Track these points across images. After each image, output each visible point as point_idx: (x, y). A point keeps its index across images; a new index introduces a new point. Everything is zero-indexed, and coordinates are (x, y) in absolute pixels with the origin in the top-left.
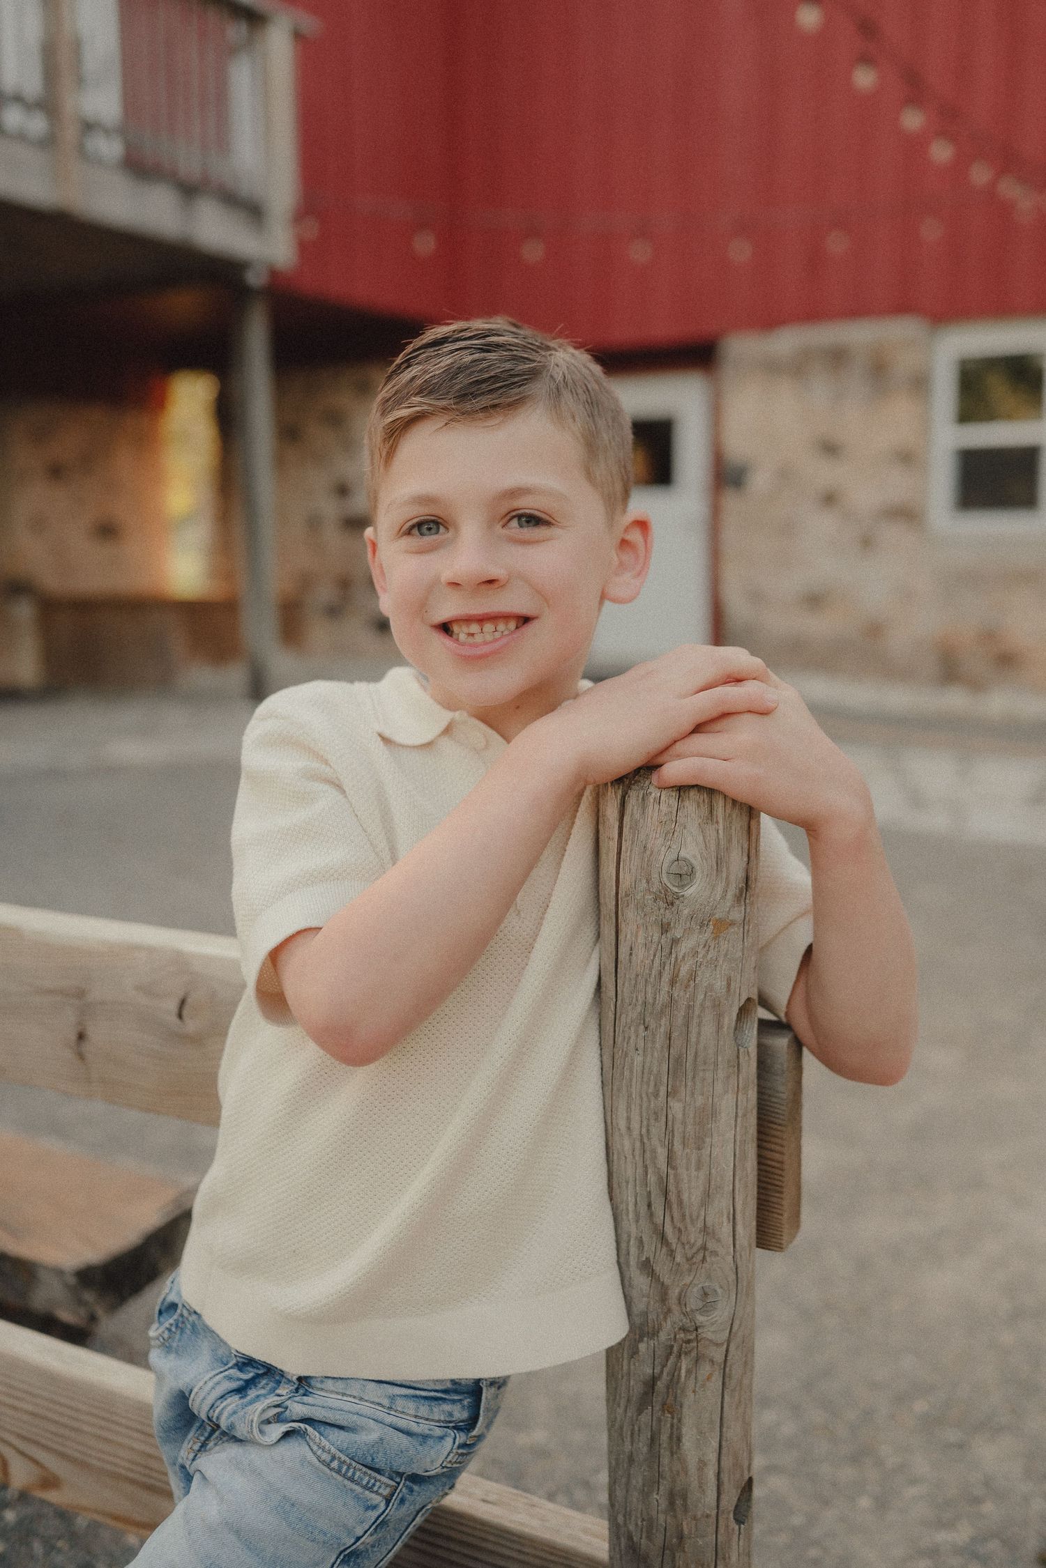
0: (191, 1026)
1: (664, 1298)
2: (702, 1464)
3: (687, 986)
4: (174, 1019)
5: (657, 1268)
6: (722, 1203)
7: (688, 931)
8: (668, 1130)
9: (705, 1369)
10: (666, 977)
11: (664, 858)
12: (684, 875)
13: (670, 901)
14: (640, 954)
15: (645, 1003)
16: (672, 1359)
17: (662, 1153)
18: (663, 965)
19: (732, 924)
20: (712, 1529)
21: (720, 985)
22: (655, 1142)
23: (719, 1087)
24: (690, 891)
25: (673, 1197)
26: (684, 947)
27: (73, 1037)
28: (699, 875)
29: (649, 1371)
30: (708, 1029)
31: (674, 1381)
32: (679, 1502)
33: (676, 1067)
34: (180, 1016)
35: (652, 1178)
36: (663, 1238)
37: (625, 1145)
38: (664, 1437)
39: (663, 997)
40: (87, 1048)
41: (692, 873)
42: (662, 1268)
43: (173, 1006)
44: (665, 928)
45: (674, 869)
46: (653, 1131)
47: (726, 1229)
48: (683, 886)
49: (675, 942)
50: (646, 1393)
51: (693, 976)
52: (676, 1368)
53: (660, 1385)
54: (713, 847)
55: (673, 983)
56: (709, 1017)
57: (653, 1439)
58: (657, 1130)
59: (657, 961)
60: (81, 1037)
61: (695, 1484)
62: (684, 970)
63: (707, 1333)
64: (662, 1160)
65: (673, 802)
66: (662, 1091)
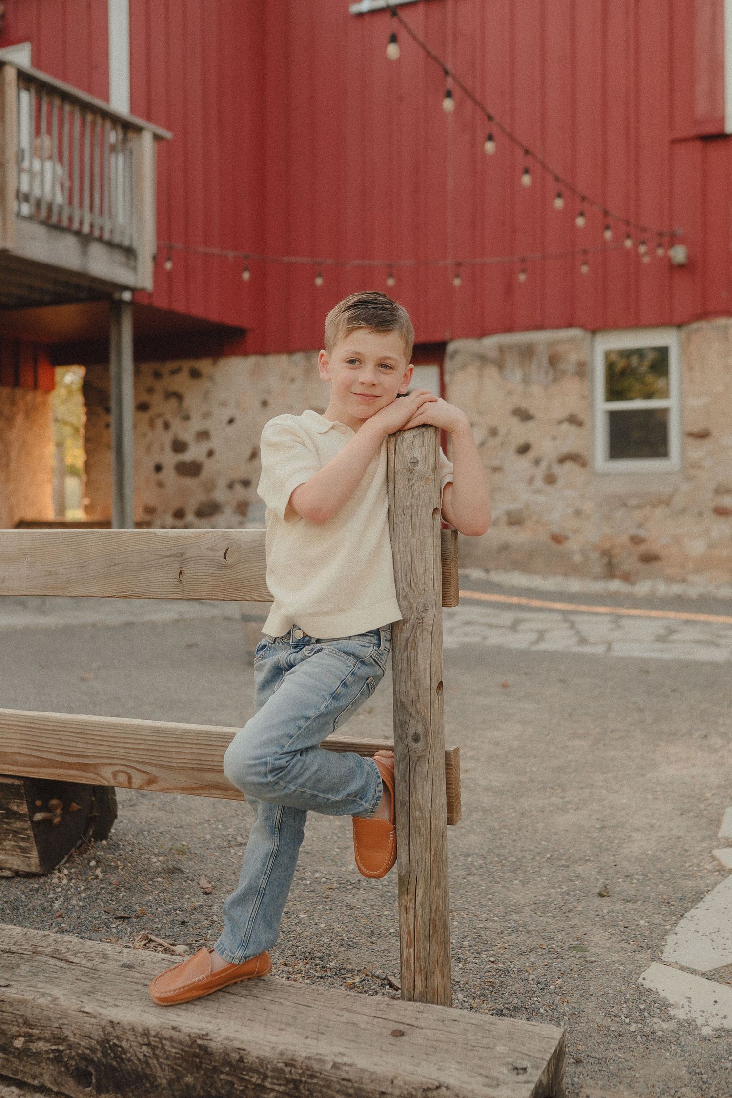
0: (230, 560)
1: (411, 607)
2: (425, 669)
3: (417, 499)
4: (222, 559)
5: (409, 597)
6: (429, 574)
7: (417, 481)
8: (412, 548)
9: (425, 633)
10: (410, 496)
11: (409, 457)
12: (415, 463)
13: (411, 471)
14: (402, 490)
15: (403, 506)
16: (414, 630)
17: (410, 557)
18: (409, 492)
19: (431, 480)
20: (429, 694)
21: (427, 499)
22: (407, 553)
23: (428, 534)
24: (417, 468)
25: (413, 571)
26: (415, 487)
27: (177, 574)
28: (420, 462)
29: (407, 635)
30: (424, 514)
31: (415, 637)
32: (417, 683)
33: (414, 527)
34: (225, 557)
35: (407, 566)
36: (410, 586)
37: (398, 557)
38: (412, 659)
39: (409, 504)
40: (182, 577)
41: (418, 462)
43: (222, 554)
44: (409, 480)
45: (412, 461)
47: (431, 585)
48: (414, 466)
49: (413, 484)
50: (406, 644)
51: (418, 495)
52: (416, 633)
53: (410, 640)
54: (424, 453)
55: (412, 498)
56: (424, 510)
57: (408, 661)
58: (408, 548)
59: (407, 492)
60: (181, 573)
61: (423, 676)
62: (416, 493)
63: (425, 620)
64: (410, 559)
65: (411, 439)
66: (409, 536)
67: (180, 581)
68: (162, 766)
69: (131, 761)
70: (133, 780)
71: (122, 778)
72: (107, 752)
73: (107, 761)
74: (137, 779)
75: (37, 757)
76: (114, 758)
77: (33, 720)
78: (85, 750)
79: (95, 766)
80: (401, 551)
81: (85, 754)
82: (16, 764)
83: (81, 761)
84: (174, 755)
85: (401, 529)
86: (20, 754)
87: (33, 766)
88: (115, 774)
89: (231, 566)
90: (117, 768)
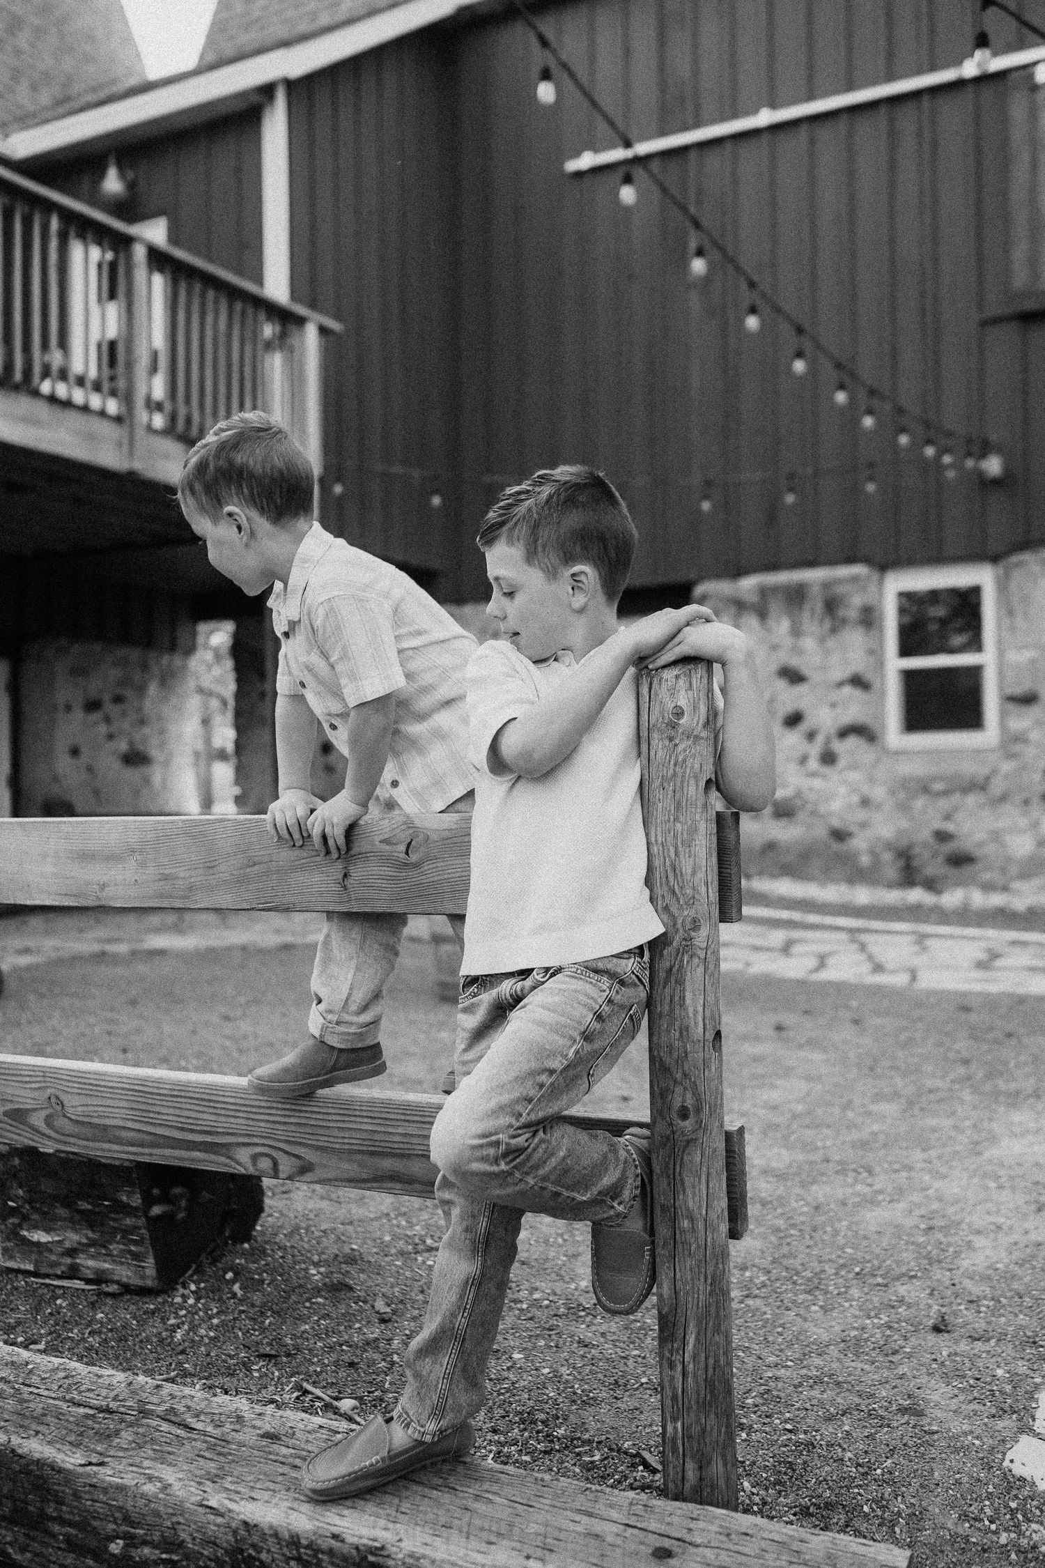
0: (414, 858)
1: (675, 923)
2: (696, 1012)
3: (682, 767)
4: (403, 855)
5: (671, 909)
6: (701, 875)
7: (681, 740)
8: (675, 837)
9: (696, 960)
10: (672, 763)
11: (671, 706)
12: (679, 713)
13: (673, 726)
14: (660, 753)
15: (662, 776)
16: (680, 954)
17: (672, 850)
18: (670, 757)
19: (702, 738)
20: (701, 1049)
21: (697, 766)
22: (669, 844)
23: (698, 817)
24: (682, 722)
25: (678, 872)
26: (680, 748)
27: (341, 877)
28: (686, 714)
29: (669, 964)
30: (692, 789)
31: (681, 966)
32: (685, 1033)
33: (678, 806)
34: (407, 853)
35: (668, 863)
36: (674, 892)
37: (655, 849)
38: (677, 998)
39: (671, 772)
40: (349, 882)
41: (683, 713)
42: (674, 909)
43: (402, 848)
44: (671, 739)
45: (675, 711)
46: (668, 839)
47: (703, 890)
48: (678, 719)
49: (676, 745)
50: (668, 976)
51: (684, 761)
52: (682, 961)
53: (674, 970)
54: (691, 702)
55: (675, 765)
56: (692, 782)
57: (671, 1001)
58: (670, 838)
59: (668, 756)
60: (345, 876)
61: (693, 1023)
62: (680, 758)
63: (696, 942)
64: (673, 855)
65: (674, 680)
66: (672, 819)
67: (345, 887)
68: (318, 1148)
69: (279, 1140)
70: (281, 1168)
71: (265, 1164)
72: (245, 1127)
73: (246, 1140)
74: (286, 1165)
75: (151, 1134)
76: (253, 1136)
77: (144, 1081)
78: (215, 1124)
79: (226, 1146)
80: (660, 842)
81: (215, 1129)
82: (119, 1141)
83: (209, 1139)
84: (336, 1133)
85: (660, 809)
86: (124, 1128)
87: (142, 1145)
88: (254, 1158)
89: (417, 865)
90: (258, 1150)
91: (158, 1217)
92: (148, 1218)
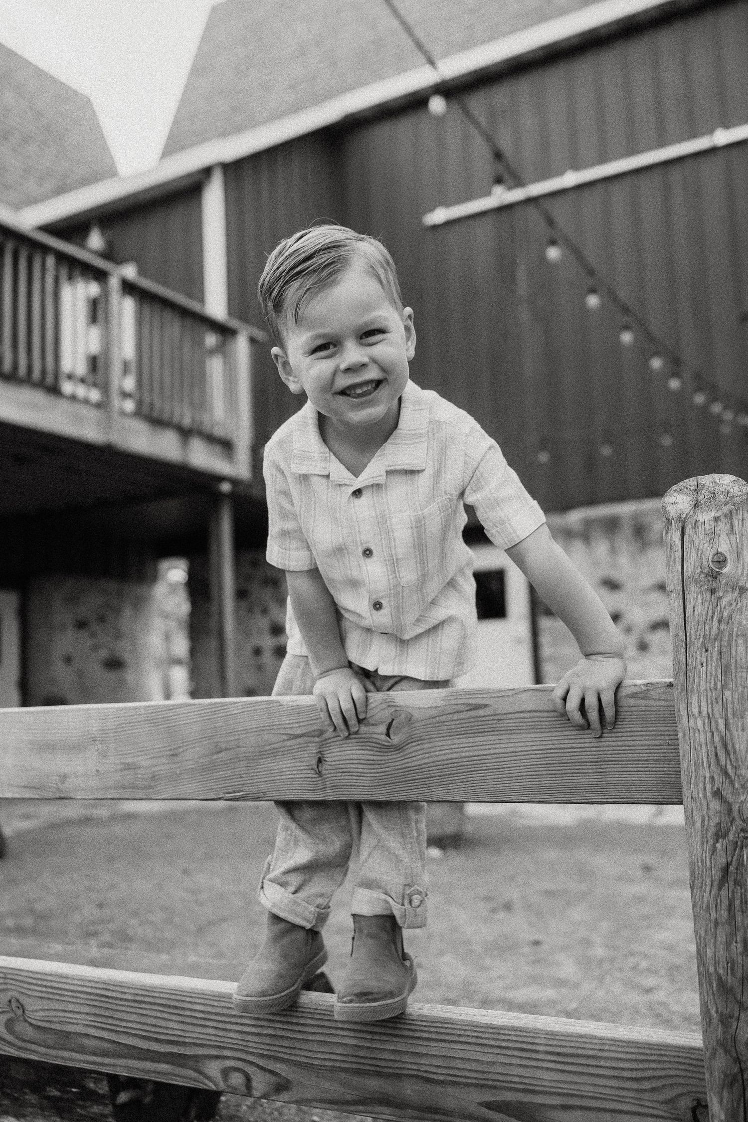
0: (396, 739)
1: (730, 811)
3: (728, 623)
4: (384, 737)
5: (724, 793)
7: (726, 592)
8: (725, 707)
10: (716, 619)
11: (709, 554)
12: (721, 561)
13: (714, 576)
14: (699, 609)
15: (704, 636)
16: (738, 849)
17: (721, 722)
18: (713, 613)
22: (717, 716)
24: (725, 571)
25: (730, 748)
26: (724, 602)
27: (314, 762)
28: (729, 560)
29: (724, 860)
31: (740, 865)
33: (726, 670)
34: (388, 735)
35: (717, 739)
36: (726, 773)
39: (714, 631)
40: (325, 767)
41: (725, 561)
42: (727, 793)
43: (382, 729)
44: (713, 591)
45: (716, 559)
46: (716, 710)
48: (721, 568)
49: (719, 598)
50: (723, 877)
51: (730, 617)
52: (741, 856)
53: (731, 868)
54: (735, 548)
55: (720, 621)
57: (730, 905)
58: (718, 708)
59: (710, 611)
60: (320, 761)
62: (725, 614)
64: (722, 727)
65: (713, 524)
66: (719, 686)
67: (319, 773)
68: (294, 1063)
69: (252, 1054)
70: (254, 1084)
71: (237, 1080)
72: (213, 1038)
73: (215, 1052)
74: (260, 1083)
75: (114, 1042)
76: (224, 1048)
77: (107, 985)
78: (182, 1034)
79: (195, 1058)
80: (705, 713)
81: (181, 1039)
82: (81, 1050)
83: (175, 1050)
84: (316, 1047)
85: (703, 675)
86: (87, 1035)
87: (104, 1054)
88: (226, 1072)
89: (398, 748)
90: (229, 1063)
91: (124, 1105)
92: (114, 1106)
